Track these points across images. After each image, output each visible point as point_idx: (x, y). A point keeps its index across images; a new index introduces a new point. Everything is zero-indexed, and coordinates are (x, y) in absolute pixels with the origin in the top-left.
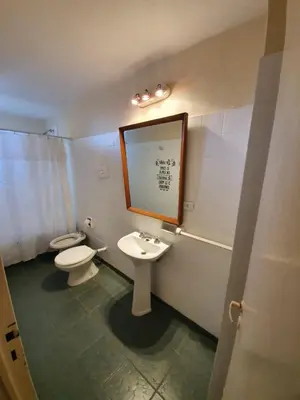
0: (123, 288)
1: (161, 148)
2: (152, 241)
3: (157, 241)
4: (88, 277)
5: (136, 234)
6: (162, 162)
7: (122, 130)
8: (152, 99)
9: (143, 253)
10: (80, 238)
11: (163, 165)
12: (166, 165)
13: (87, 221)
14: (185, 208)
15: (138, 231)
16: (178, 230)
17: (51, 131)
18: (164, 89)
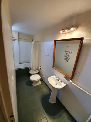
0: (47, 91)
1: (67, 47)
2: (60, 81)
3: (61, 82)
4: (38, 84)
5: (54, 77)
6: (67, 52)
7: (55, 41)
8: (69, 31)
9: (56, 84)
10: (38, 72)
11: (67, 53)
12: (68, 53)
13: (40, 67)
14: (75, 74)
15: (55, 76)
16: (71, 81)
17: (34, 39)
18: (74, 27)
